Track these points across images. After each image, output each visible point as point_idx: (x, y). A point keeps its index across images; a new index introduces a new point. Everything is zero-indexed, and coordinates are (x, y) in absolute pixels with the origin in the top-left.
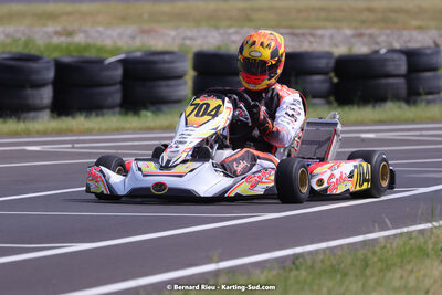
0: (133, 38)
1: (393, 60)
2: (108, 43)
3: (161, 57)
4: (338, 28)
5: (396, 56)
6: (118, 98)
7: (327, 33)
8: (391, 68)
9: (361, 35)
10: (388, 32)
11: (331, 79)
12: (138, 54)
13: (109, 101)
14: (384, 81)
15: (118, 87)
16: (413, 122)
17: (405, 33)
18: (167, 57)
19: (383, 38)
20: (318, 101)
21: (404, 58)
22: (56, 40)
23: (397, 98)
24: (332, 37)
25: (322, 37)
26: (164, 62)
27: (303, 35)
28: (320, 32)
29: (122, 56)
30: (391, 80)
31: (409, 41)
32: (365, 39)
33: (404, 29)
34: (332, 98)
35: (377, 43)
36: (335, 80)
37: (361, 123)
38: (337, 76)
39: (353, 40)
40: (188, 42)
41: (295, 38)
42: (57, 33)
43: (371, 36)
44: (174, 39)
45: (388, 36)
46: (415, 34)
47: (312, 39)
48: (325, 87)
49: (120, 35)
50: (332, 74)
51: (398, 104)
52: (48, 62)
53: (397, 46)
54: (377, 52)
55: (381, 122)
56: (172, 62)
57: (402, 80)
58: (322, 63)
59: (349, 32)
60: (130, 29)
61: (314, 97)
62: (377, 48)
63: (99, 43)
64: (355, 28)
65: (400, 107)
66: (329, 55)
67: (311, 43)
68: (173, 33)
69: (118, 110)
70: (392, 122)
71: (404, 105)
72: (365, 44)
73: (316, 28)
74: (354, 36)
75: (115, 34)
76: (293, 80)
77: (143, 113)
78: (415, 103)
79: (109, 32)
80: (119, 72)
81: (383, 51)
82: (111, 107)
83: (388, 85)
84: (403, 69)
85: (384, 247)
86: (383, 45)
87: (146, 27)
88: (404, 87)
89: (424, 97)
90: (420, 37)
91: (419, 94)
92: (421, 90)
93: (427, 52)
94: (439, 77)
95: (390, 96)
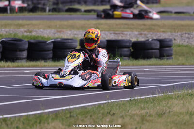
0: (55, 34)
2: (45, 36)
3: (67, 41)
4: (132, 32)
5: (155, 42)
6: (51, 56)
7: (129, 33)
8: (153, 46)
9: (141, 34)
10: (152, 33)
11: (131, 50)
12: (59, 39)
13: (48, 57)
14: (150, 51)
15: (52, 51)
16: (162, 65)
17: (158, 34)
18: (70, 41)
19: (150, 35)
20: (126, 58)
21: (158, 42)
22: (25, 34)
23: (156, 58)
24: (130, 35)
25: (126, 35)
26: (69, 42)
27: (119, 34)
28: (125, 33)
29: (53, 40)
30: (154, 51)
31: (160, 37)
32: (143, 36)
33: (158, 32)
34: (131, 57)
35: (147, 37)
36: (132, 50)
37: (143, 65)
38: (133, 49)
39: (138, 36)
40: (76, 36)
41: (116, 35)
42: (25, 32)
43: (145, 34)
44: (70, 35)
45: (152, 35)
46: (162, 34)
47: (122, 35)
48: (128, 53)
49: (50, 33)
50: (131, 48)
52: (25, 42)
53: (155, 38)
54: (148, 40)
55: (150, 65)
56: (71, 43)
57: (158, 51)
58: (128, 44)
59: (136, 33)
60: (53, 31)
61: (124, 57)
62: (147, 39)
63: (42, 35)
64: (139, 32)
66: (130, 41)
67: (122, 37)
68: (70, 32)
69: (51, 60)
70: (154, 65)
72: (143, 37)
73: (124, 31)
74: (139, 34)
75: (47, 33)
76: (117, 50)
77: (61, 61)
78: (163, 59)
79: (45, 32)
80: (52, 46)
81: (150, 40)
82: (49, 59)
83: (152, 52)
84: (158, 46)
86: (150, 38)
87: (59, 30)
88: (158, 53)
89: (166, 57)
90: (164, 35)
91: (164, 56)
92: (165, 55)
93: (168, 40)
94: (172, 50)
95: (154, 56)
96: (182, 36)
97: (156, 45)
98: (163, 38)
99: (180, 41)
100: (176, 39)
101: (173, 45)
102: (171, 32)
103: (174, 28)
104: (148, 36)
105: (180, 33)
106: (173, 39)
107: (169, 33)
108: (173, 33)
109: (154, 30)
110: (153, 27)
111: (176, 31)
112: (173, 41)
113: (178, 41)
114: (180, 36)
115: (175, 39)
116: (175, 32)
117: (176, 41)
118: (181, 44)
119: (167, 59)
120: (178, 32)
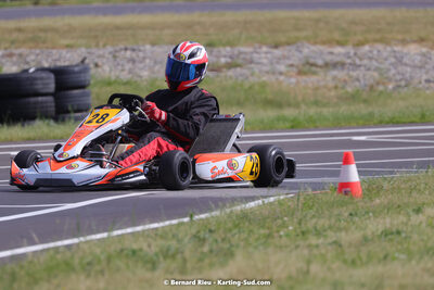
1: (42, 79)
5: (44, 75)
8: (39, 87)
9: (11, 55)
10: (38, 51)
14: (33, 99)
17: (54, 51)
19: (33, 57)
21: (52, 76)
23: (45, 116)
30: (40, 99)
31: (59, 60)
32: (15, 59)
33: (53, 48)
35: (27, 63)
37: (11, 141)
39: (3, 60)
43: (21, 55)
46: (64, 52)
51: (47, 121)
53: (46, 65)
54: (26, 71)
55: (28, 140)
57: (50, 99)
62: (26, 67)
64: (5, 49)
65: (48, 124)
70: (39, 140)
71: (52, 122)
72: (14, 64)
74: (4, 56)
78: (63, 120)
81: (31, 70)
83: (37, 103)
84: (52, 87)
85: (31, 262)
86: (33, 64)
88: (53, 104)
89: (73, 115)
90: (68, 55)
91: (68, 112)
92: (70, 108)
93: (76, 69)
94: (88, 95)
95: (39, 114)
96: (115, 57)
97: (48, 84)
98: (67, 64)
99: (111, 71)
100: (100, 64)
101: (92, 82)
102: (88, 47)
103: (94, 36)
104: (28, 59)
105: (110, 49)
106: (92, 66)
107: (83, 50)
108: (94, 50)
109: (44, 42)
110: (42, 35)
111: (101, 44)
112: (93, 71)
113: (107, 68)
114: (110, 56)
115: (96, 65)
116: (97, 45)
117: (100, 70)
118: (113, 78)
119: (77, 119)
120: (104, 46)
